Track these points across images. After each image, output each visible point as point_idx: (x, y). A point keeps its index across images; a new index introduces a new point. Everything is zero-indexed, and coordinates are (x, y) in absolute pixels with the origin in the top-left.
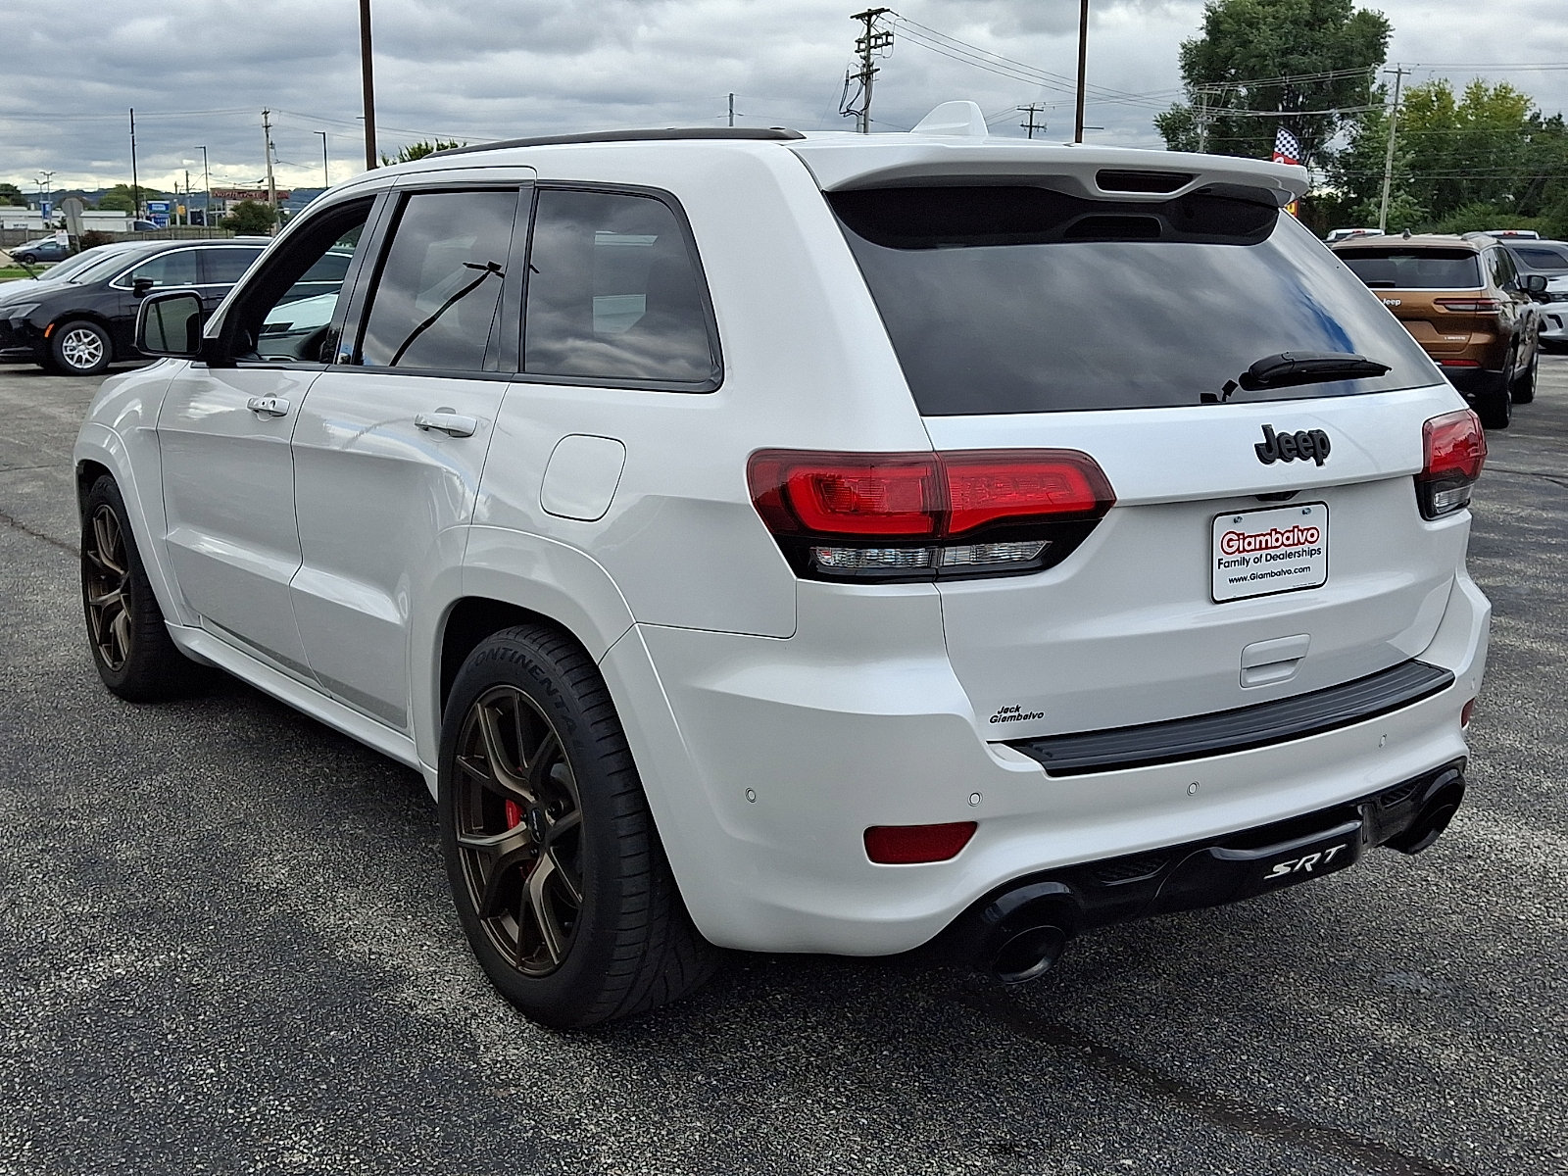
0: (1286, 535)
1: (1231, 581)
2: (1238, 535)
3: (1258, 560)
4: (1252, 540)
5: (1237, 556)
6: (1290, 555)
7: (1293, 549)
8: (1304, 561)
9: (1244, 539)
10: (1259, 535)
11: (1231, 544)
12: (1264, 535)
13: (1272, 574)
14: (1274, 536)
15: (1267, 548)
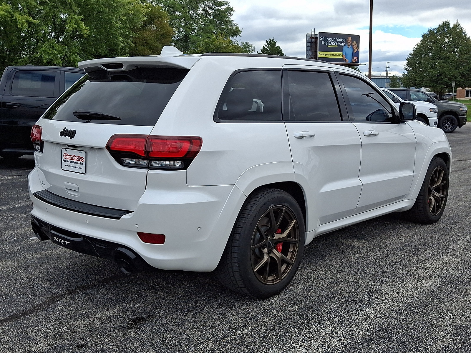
0: (77, 157)
1: (66, 165)
2: (67, 154)
3: (71, 162)
4: (70, 156)
5: (66, 160)
6: (78, 163)
7: (78, 162)
8: (81, 166)
9: (68, 156)
10: (71, 156)
11: (66, 156)
12: (72, 156)
13: (74, 167)
14: (74, 157)
15: (73, 160)
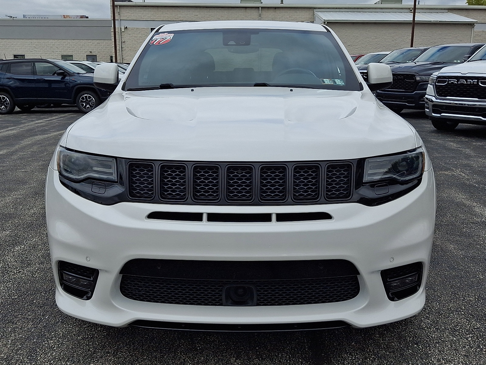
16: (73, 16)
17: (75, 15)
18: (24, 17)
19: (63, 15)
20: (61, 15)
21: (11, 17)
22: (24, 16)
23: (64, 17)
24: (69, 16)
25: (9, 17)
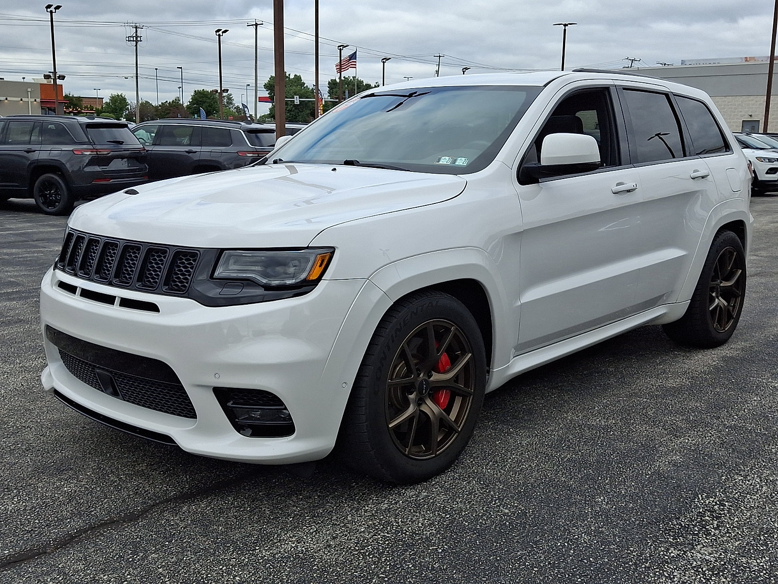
16: (759, 57)
17: (765, 56)
18: (682, 64)
19: (745, 58)
20: (741, 58)
21: (665, 64)
22: (683, 62)
23: (746, 61)
24: (754, 58)
25: (661, 65)
